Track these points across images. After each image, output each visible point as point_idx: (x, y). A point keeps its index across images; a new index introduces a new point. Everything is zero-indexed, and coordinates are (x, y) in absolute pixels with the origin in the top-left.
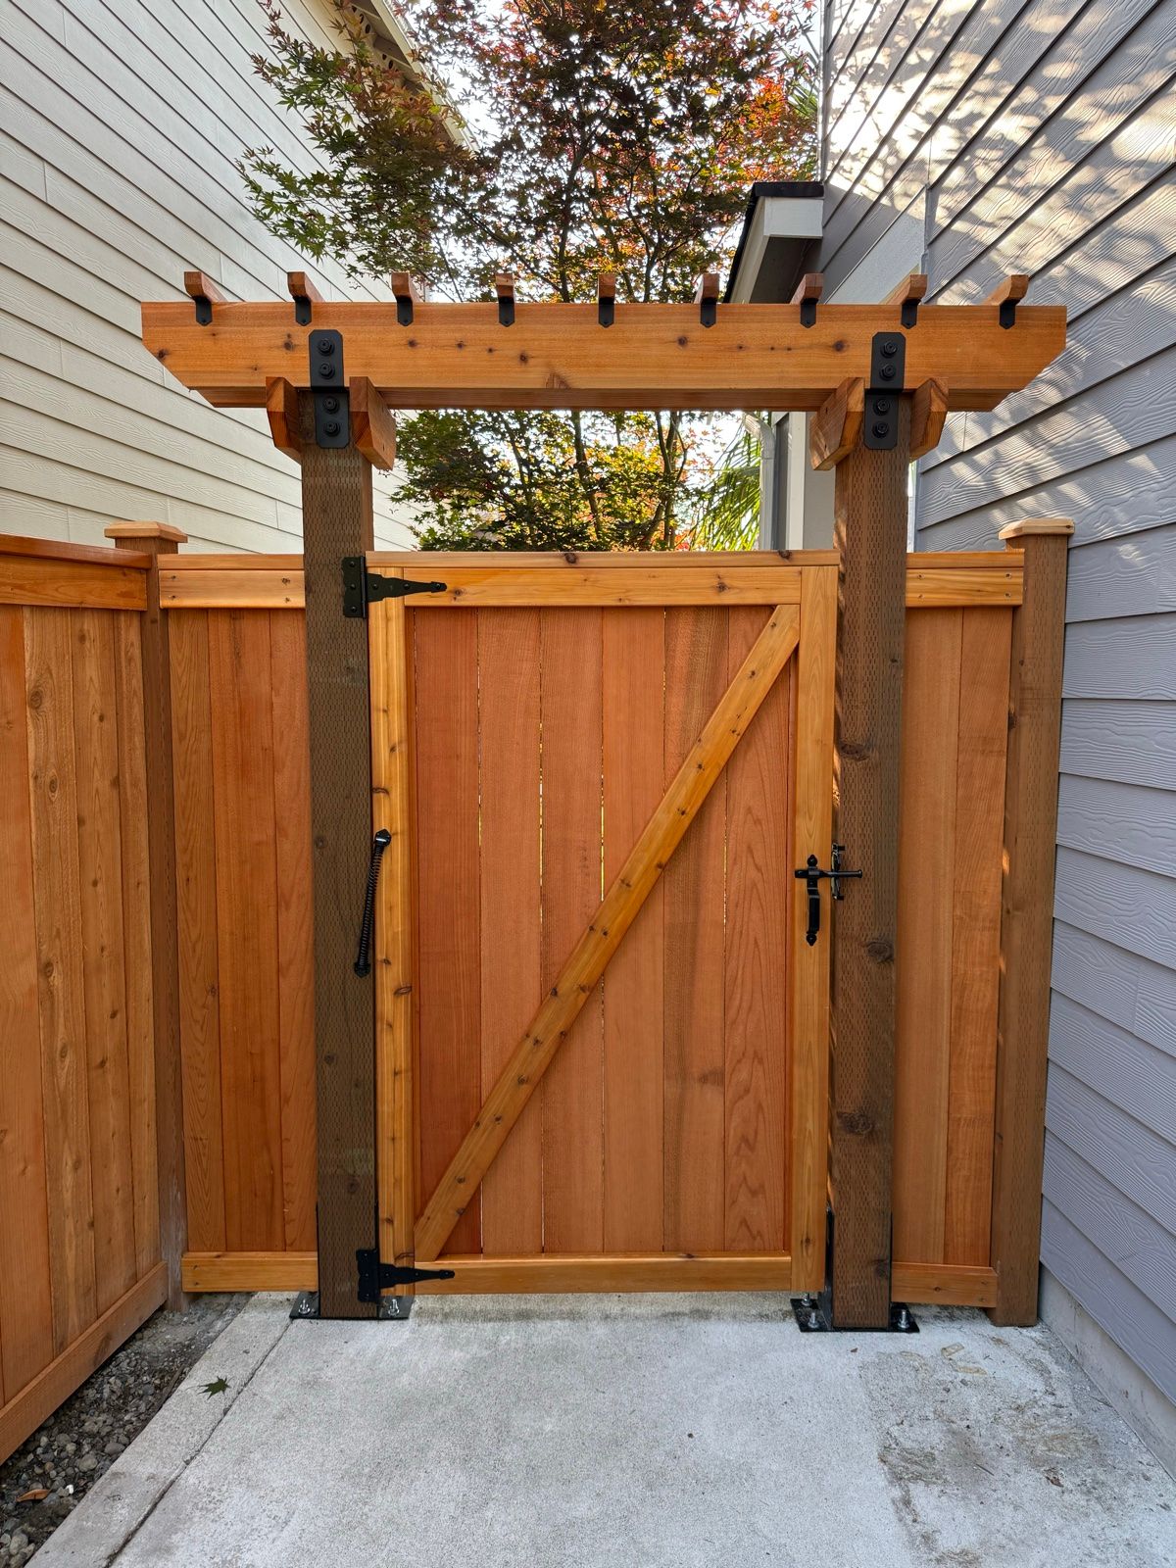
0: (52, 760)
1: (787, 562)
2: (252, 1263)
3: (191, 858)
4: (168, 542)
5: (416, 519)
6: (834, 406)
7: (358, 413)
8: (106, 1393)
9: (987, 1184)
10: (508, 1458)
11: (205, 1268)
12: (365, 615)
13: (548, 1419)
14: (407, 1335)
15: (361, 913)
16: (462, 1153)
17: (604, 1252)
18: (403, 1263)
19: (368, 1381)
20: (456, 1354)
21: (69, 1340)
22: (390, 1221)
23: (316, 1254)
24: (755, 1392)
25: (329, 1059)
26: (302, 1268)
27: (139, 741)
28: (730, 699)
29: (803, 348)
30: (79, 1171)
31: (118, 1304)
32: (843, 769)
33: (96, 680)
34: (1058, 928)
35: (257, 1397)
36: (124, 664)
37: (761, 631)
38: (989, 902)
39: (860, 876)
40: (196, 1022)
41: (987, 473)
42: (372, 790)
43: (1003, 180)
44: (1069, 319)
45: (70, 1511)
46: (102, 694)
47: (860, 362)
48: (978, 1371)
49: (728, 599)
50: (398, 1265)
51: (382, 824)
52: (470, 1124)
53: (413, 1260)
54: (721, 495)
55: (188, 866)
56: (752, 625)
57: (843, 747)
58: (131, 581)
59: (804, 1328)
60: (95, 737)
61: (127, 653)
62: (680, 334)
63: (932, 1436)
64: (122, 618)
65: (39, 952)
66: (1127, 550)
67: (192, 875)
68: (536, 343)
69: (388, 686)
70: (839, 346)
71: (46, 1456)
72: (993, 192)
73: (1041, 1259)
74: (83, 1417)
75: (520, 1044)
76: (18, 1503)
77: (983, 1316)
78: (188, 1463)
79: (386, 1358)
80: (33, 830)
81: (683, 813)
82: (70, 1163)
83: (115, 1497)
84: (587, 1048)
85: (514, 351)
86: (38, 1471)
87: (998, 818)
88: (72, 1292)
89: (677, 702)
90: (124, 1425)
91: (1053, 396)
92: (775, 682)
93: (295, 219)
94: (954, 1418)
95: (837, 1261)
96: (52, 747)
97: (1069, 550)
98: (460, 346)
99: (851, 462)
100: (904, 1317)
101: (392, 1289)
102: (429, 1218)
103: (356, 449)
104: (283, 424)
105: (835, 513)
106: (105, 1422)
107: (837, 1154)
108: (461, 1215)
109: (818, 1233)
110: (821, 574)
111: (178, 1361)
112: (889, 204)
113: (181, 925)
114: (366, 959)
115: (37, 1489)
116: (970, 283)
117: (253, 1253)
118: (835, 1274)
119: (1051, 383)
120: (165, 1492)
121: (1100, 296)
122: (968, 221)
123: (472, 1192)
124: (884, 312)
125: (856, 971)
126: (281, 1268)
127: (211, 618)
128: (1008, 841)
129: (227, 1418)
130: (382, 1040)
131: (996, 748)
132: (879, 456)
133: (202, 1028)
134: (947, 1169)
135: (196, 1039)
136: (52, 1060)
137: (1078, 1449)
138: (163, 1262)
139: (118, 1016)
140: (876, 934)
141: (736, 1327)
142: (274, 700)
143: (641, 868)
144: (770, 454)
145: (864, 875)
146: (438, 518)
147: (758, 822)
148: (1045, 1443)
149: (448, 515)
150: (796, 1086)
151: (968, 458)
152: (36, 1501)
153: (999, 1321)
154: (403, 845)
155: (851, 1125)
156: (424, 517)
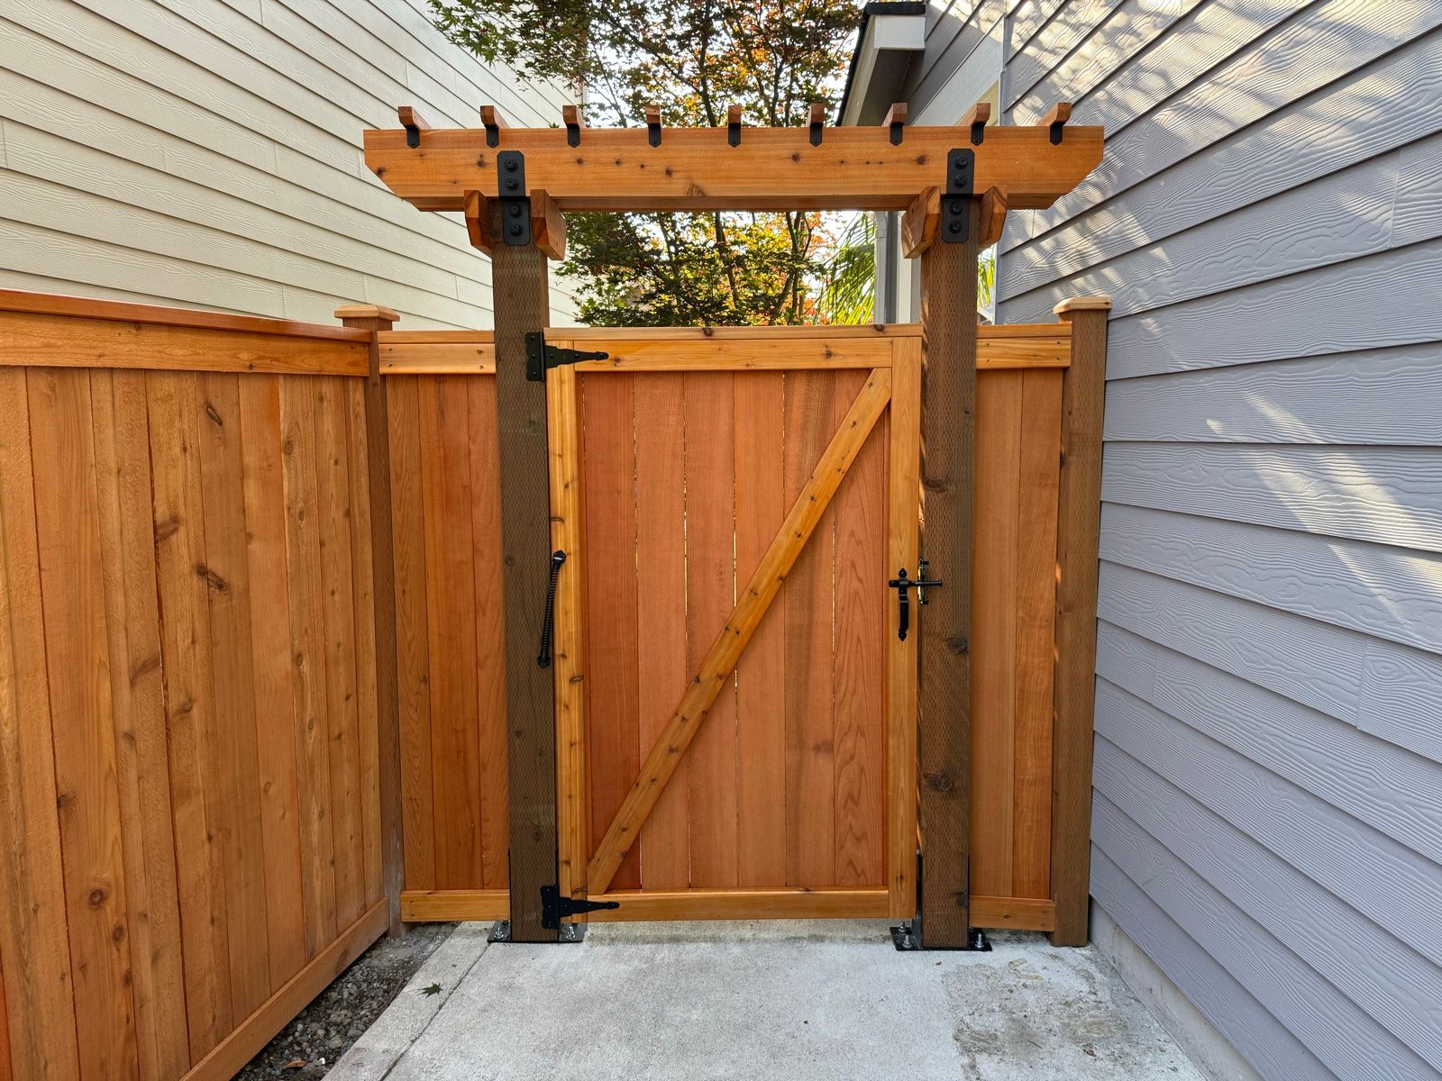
0: (301, 495)
1: (881, 334)
2: (457, 899)
3: (407, 575)
4: (384, 321)
5: (578, 290)
6: (918, 208)
7: (538, 218)
8: (346, 994)
9: (1046, 833)
10: (663, 1037)
11: (420, 903)
12: (544, 379)
13: (694, 1012)
14: (582, 953)
15: (543, 617)
16: (625, 808)
17: (738, 887)
18: (578, 897)
19: (552, 986)
20: (622, 967)
21: (317, 953)
22: (568, 863)
23: (508, 891)
24: (858, 993)
25: (519, 734)
26: (498, 902)
27: (364, 480)
28: (836, 444)
29: (892, 162)
30: (324, 820)
31: (353, 927)
32: (927, 499)
33: (331, 431)
34: (1101, 626)
35: (465, 997)
36: (352, 419)
37: (860, 389)
38: (1045, 605)
39: (941, 585)
40: (411, 705)
41: (1049, 257)
42: (550, 519)
43: (1061, 16)
44: (1106, 137)
45: (324, 1075)
46: (337, 442)
47: (937, 174)
48: (1037, 978)
49: (834, 363)
50: (574, 898)
51: (558, 546)
52: (629, 785)
53: (587, 893)
54: (842, 269)
55: (404, 581)
56: (854, 385)
57: (927, 483)
58: (356, 353)
59: (900, 948)
60: (332, 477)
61: (354, 410)
62: (794, 152)
63: (998, 1023)
64: (351, 383)
65: (293, 645)
66: (1149, 321)
67: (407, 588)
68: (679, 160)
69: (562, 436)
70: (921, 160)
71: (302, 1038)
72: (1053, 25)
73: (1091, 893)
74: (329, 1011)
75: (670, 722)
76: (283, 1070)
77: (1045, 939)
78: (413, 1042)
79: (565, 969)
80: (288, 549)
81: (799, 536)
82: (316, 812)
83: (359, 1065)
84: (725, 725)
85: (660, 167)
86: (297, 1048)
87: (1052, 538)
88: (319, 914)
89: (794, 447)
90: (361, 1018)
91: (1097, 197)
92: (872, 430)
93: (471, 30)
94: (1014, 1010)
95: (925, 894)
96: (300, 487)
97: (1108, 322)
98: (618, 163)
99: (932, 253)
100: (980, 940)
101: (569, 917)
102: (598, 860)
103: (536, 247)
104: (478, 227)
105: (921, 293)
106: (346, 1015)
107: (924, 807)
108: (624, 857)
109: (910, 872)
110: (908, 343)
111: (401, 972)
112: (976, 26)
113: (399, 628)
114: (547, 654)
115: (297, 1061)
116: (1037, 99)
117: (457, 891)
118: (924, 905)
119: (1096, 185)
120: (397, 1061)
121: (1129, 119)
122: (1036, 46)
123: (633, 839)
124: (957, 132)
125: (938, 660)
126: (482, 902)
127: (420, 382)
128: (1060, 557)
129: (442, 1011)
130: (560, 718)
131: (1050, 482)
132: (954, 249)
133: (416, 710)
134: (1014, 821)
135: (411, 718)
136: (303, 733)
137: (1111, 1031)
138: (385, 899)
139: (351, 699)
140: (954, 632)
141: (845, 947)
142: (472, 447)
143: (765, 580)
144: (884, 233)
145: (944, 584)
146: (596, 290)
147: (859, 542)
148: (1086, 1027)
149: (605, 287)
150: (891, 753)
151: (1035, 244)
152: (297, 1069)
153: (1056, 942)
154: (575, 563)
155: (935, 784)
156: (584, 288)
